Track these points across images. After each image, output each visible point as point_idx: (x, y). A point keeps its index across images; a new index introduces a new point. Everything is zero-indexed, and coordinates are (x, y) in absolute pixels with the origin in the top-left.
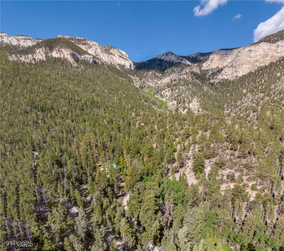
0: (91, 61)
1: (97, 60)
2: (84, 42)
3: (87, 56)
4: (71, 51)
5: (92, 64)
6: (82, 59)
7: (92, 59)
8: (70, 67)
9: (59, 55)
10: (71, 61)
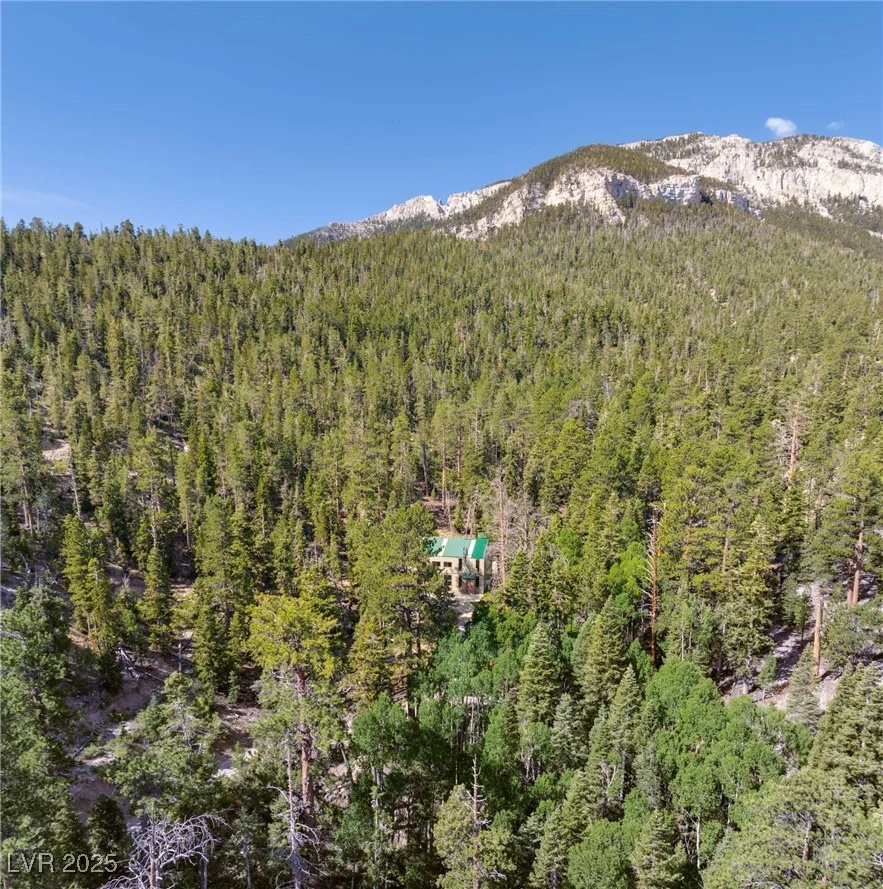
0: (688, 197)
1: (718, 193)
2: (689, 147)
3: (673, 180)
4: (609, 173)
5: (689, 206)
6: (652, 196)
7: (691, 190)
8: (592, 229)
9: (566, 195)
10: (603, 208)
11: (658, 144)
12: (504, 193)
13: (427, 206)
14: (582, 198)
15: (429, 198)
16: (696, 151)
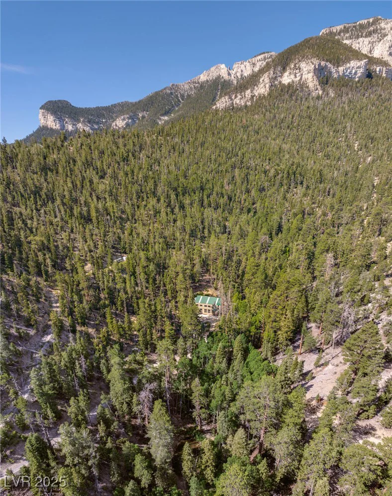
0: (359, 75)
2: (372, 28)
3: (353, 63)
4: (318, 62)
5: (359, 81)
6: (339, 75)
7: (362, 70)
8: (304, 99)
9: (292, 76)
10: (311, 85)
11: (354, 27)
12: (262, 71)
13: (222, 71)
14: (301, 79)
15: (223, 66)
16: (375, 31)
